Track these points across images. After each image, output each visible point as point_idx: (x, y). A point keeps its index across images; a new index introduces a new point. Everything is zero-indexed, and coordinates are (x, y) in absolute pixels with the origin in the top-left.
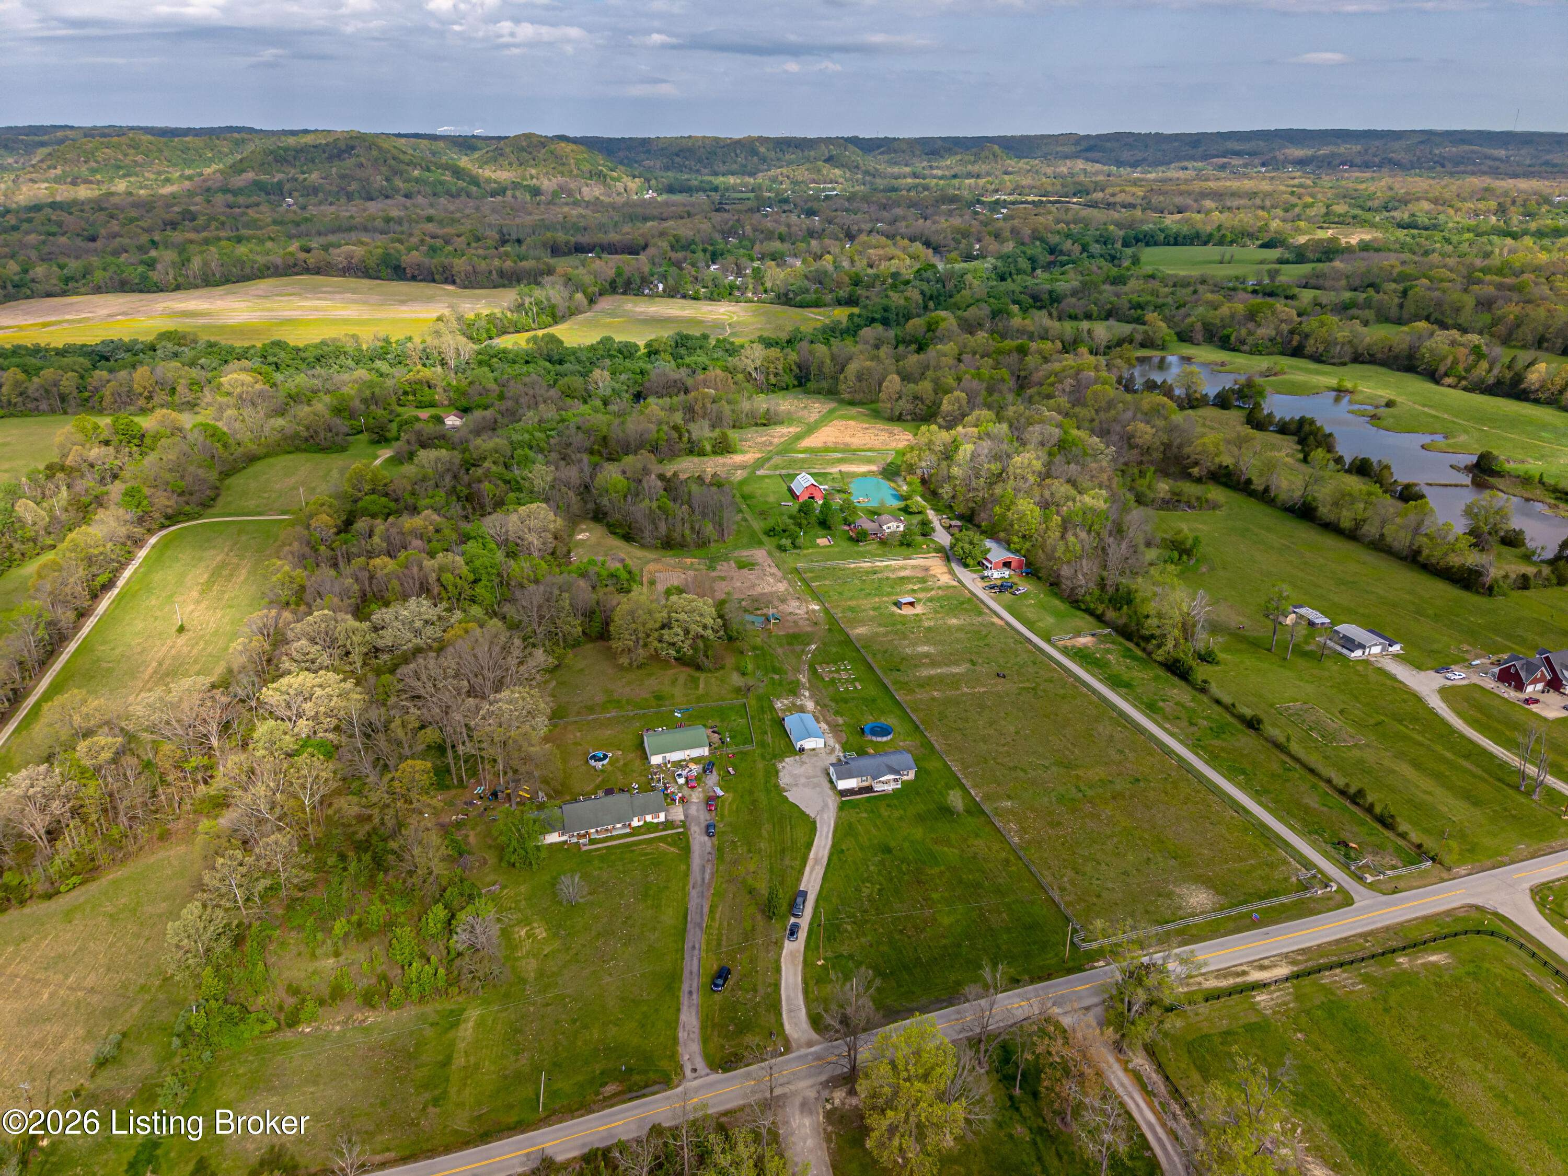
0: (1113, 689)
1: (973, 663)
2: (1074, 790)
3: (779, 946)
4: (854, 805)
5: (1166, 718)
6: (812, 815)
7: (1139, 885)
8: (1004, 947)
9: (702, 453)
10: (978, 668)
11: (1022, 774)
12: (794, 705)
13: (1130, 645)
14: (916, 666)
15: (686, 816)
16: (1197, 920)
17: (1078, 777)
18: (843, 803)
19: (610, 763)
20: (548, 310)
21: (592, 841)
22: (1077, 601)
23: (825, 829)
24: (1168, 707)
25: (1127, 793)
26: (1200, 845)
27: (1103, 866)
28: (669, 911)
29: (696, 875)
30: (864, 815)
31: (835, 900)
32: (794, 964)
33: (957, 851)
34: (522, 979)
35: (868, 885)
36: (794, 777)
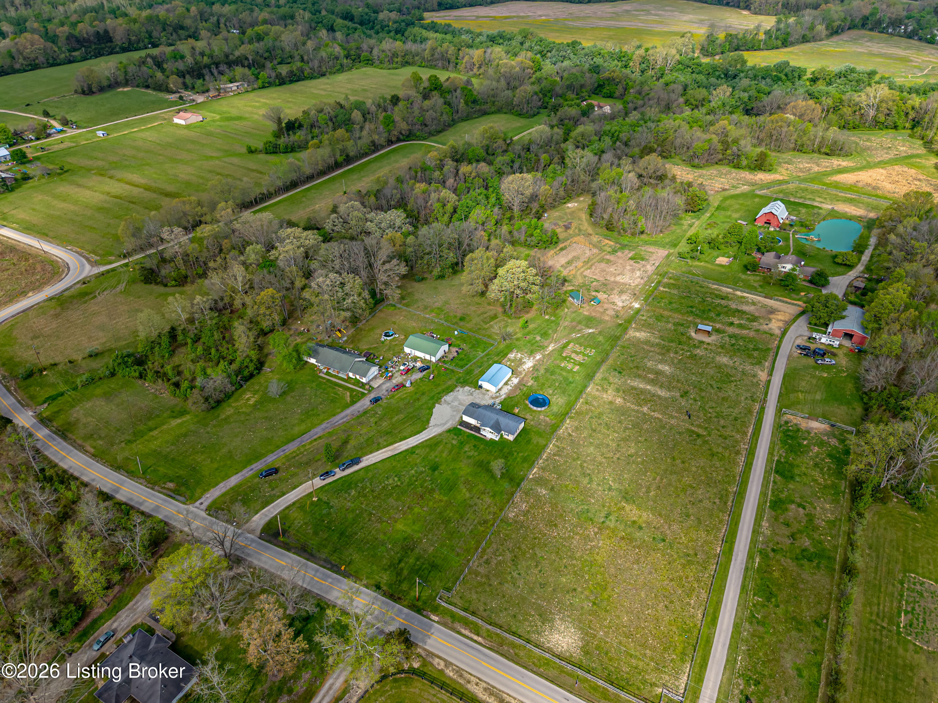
3: (312, 477)
5: (775, 518)
6: (430, 425)
14: (637, 376)
15: (378, 387)
18: (455, 429)
19: (389, 341)
21: (327, 373)
23: (424, 436)
28: (303, 427)
29: (338, 418)
30: (454, 442)
31: (370, 475)
32: (305, 491)
33: (468, 495)
34: (218, 416)
35: (396, 479)
36: (456, 399)
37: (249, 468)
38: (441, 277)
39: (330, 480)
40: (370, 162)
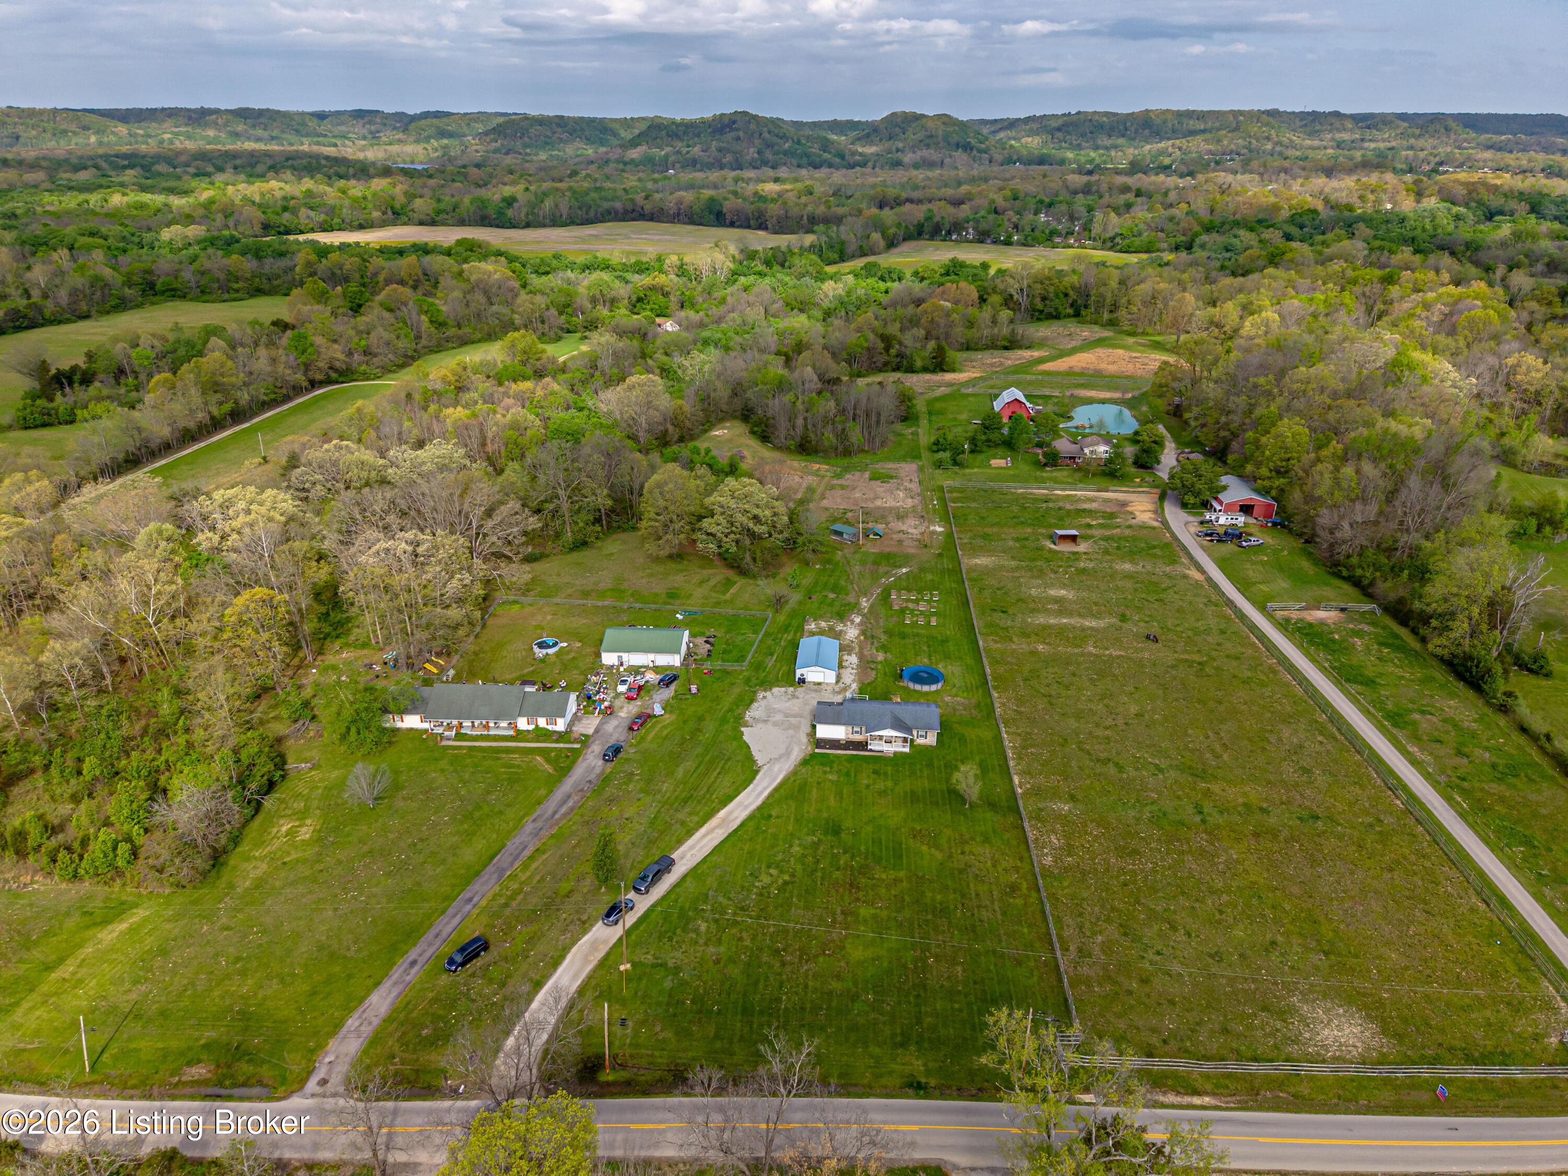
0: (1337, 683)
1: (1123, 618)
2: (1190, 810)
3: (585, 926)
4: (826, 761)
5: (1416, 737)
6: (760, 763)
7: (1232, 981)
8: (928, 1020)
9: (911, 370)
10: (1127, 626)
11: (1112, 770)
12: (831, 629)
13: (1403, 632)
14: (1033, 611)
15: (597, 731)
16: (1317, 1069)
17: (1207, 793)
18: (813, 756)
19: (557, 654)
20: (837, 247)
21: (459, 736)
22: (1337, 564)
23: (765, 784)
24: (1424, 723)
25: (1286, 833)
26: (1388, 944)
27: (1180, 936)
28: (480, 844)
29: (551, 805)
30: (833, 777)
31: (711, 881)
32: (586, 960)
33: (939, 856)
34: (231, 886)
35: (773, 871)
36: (770, 711)
37: (402, 964)
38: (581, 544)
39: (630, 919)
40: (282, 416)
